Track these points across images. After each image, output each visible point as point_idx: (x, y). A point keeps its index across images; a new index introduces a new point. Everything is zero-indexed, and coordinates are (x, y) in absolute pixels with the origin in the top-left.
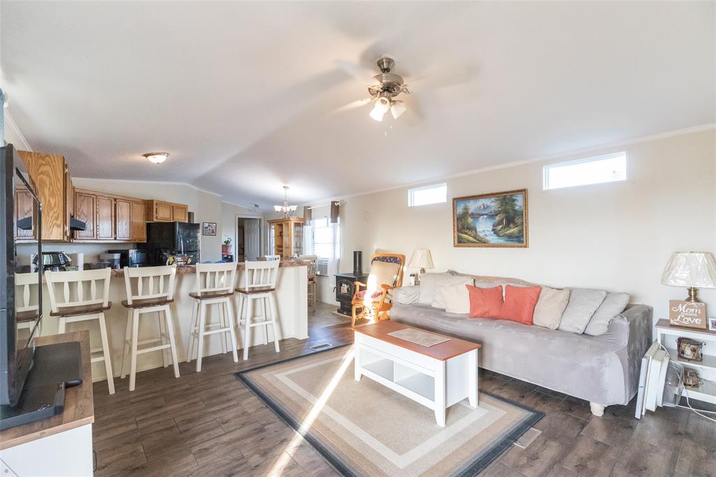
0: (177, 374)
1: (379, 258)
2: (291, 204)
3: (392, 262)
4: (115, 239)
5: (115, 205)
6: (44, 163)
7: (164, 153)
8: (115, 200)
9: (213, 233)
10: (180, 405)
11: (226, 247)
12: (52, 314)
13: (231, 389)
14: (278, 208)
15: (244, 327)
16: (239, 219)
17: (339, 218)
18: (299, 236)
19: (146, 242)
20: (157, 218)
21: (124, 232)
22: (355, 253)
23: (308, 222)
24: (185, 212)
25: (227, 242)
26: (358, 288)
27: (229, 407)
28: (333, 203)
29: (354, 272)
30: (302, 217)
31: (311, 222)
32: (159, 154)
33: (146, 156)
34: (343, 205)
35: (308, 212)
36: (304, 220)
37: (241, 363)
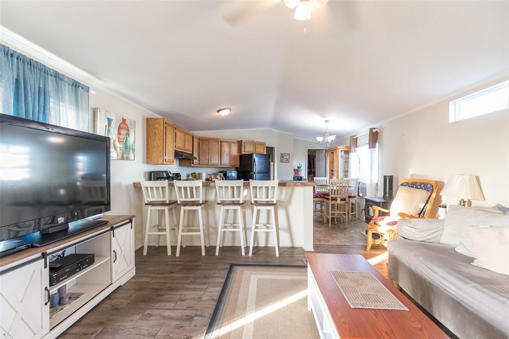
0: (203, 254)
1: (407, 183)
2: (331, 134)
3: (421, 188)
4: (221, 164)
5: (221, 145)
6: (156, 122)
7: (227, 109)
8: (221, 142)
9: (288, 161)
10: (182, 275)
11: (297, 171)
12: (146, 204)
13: (216, 275)
14: (320, 139)
15: (251, 230)
16: (308, 150)
17: (377, 144)
18: (347, 162)
19: (239, 166)
20: (244, 151)
21: (226, 161)
22: (385, 177)
23: (353, 149)
24: (264, 147)
25: (299, 167)
26: (377, 213)
27: (199, 289)
28: (371, 130)
29: (384, 196)
30: (349, 145)
31: (357, 149)
32: (225, 109)
33: (219, 111)
34: (382, 132)
35: (354, 141)
36: (350, 147)
37: (247, 257)
